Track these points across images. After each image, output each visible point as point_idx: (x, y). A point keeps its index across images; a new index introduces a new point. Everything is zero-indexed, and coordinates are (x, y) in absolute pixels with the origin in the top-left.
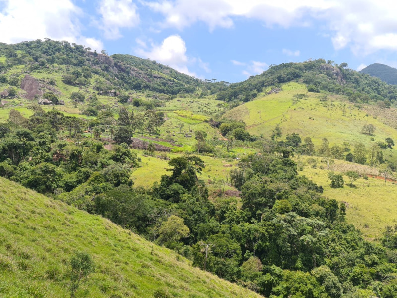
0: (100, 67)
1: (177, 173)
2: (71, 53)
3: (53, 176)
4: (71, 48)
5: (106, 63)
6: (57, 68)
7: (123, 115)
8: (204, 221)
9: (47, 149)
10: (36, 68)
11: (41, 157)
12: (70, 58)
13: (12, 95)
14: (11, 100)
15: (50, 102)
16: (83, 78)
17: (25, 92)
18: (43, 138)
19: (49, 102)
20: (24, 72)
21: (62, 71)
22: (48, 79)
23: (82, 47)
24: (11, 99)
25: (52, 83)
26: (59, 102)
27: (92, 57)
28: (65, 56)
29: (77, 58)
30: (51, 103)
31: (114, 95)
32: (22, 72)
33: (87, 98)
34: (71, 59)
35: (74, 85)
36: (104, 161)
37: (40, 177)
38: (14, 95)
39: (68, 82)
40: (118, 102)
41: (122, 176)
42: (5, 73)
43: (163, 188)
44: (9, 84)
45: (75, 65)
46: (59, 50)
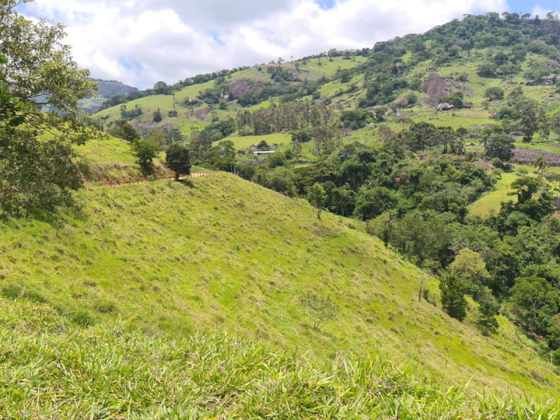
0: (544, 39)
2: (499, 29)
3: (387, 202)
4: (499, 21)
5: (554, 32)
6: (474, 56)
9: (387, 171)
10: (445, 61)
11: (379, 180)
12: (497, 36)
13: (412, 102)
14: (409, 110)
15: (452, 106)
16: (510, 64)
17: (427, 96)
18: (384, 158)
19: (449, 106)
20: (430, 69)
21: (480, 58)
22: (457, 74)
23: (516, 15)
24: (411, 107)
25: (463, 79)
26: (464, 105)
27: (531, 28)
28: (489, 35)
29: (506, 34)
30: (452, 108)
31: (552, 82)
32: (426, 70)
33: (506, 94)
34: (499, 37)
35: (495, 76)
36: (439, 183)
37: (373, 202)
38: (414, 102)
39: (486, 73)
40: (557, 92)
41: (452, 202)
42: (407, 74)
43: (502, 218)
44: (410, 88)
45: (503, 44)
46: (481, 28)
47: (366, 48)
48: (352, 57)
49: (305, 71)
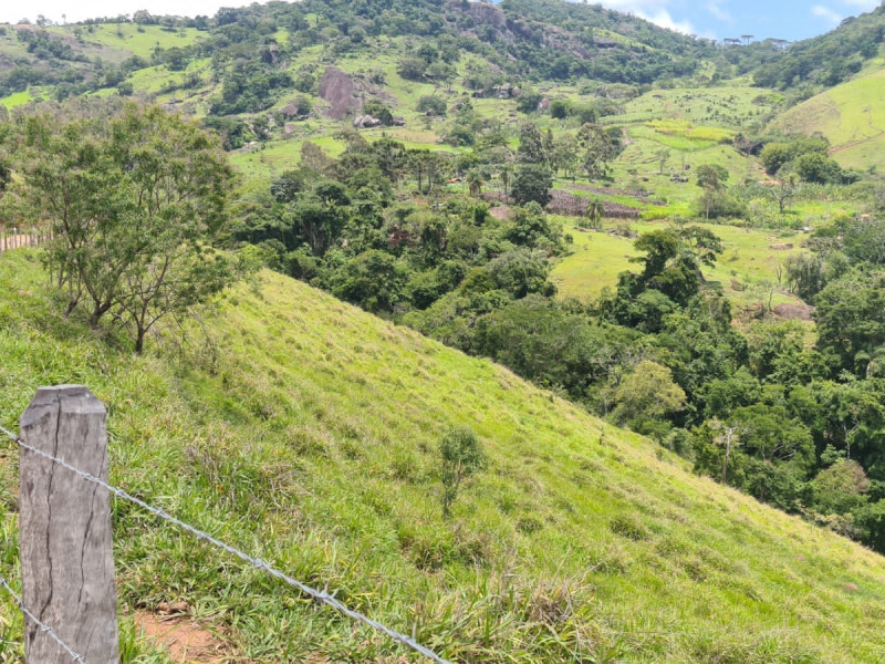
0: (477, 33)
1: (654, 266)
2: (415, 9)
3: (390, 278)
5: (489, 23)
6: (387, 45)
7: (529, 140)
8: (721, 375)
9: (376, 222)
10: (346, 49)
11: (366, 238)
12: (412, 19)
13: (303, 111)
14: (303, 123)
15: (377, 120)
16: (441, 63)
17: (327, 104)
18: (367, 198)
19: (374, 121)
20: (324, 60)
21: (396, 51)
22: (370, 71)
24: (302, 119)
25: (378, 80)
26: (394, 120)
27: (459, 13)
28: (402, 17)
29: (426, 18)
30: (377, 124)
31: (507, 95)
32: (319, 61)
33: (450, 107)
34: (415, 21)
35: (423, 80)
36: (491, 243)
37: (365, 279)
38: (307, 112)
39: (411, 74)
40: (518, 109)
41: (530, 275)
42: (288, 65)
43: (623, 301)
44: (297, 88)
45: (423, 33)
46: (389, 4)
47: (202, 16)
48: (178, 29)
49: (94, 44)
